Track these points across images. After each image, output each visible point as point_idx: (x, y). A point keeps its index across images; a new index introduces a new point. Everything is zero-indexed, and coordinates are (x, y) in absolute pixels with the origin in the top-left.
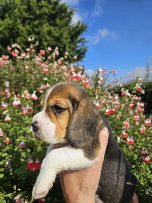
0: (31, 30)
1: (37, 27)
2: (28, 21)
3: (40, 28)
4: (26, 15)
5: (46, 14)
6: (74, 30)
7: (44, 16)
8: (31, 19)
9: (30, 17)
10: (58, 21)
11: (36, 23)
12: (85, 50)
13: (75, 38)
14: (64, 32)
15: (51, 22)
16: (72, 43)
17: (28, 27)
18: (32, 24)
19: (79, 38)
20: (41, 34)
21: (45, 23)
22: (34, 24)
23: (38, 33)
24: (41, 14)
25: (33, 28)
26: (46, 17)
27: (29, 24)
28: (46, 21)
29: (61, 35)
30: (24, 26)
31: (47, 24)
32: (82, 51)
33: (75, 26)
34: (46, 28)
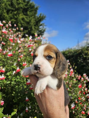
0: (12, 16)
1: (16, 15)
2: (11, 11)
3: (18, 16)
4: (9, 8)
5: (21, 8)
6: (38, 18)
7: (21, 9)
8: (13, 11)
9: (12, 9)
10: (28, 13)
11: (15, 13)
12: (44, 31)
13: (38, 23)
14: (32, 19)
15: (25, 13)
16: (36, 26)
17: (10, 15)
18: (13, 13)
19: (41, 23)
20: (18, 20)
22: (14, 14)
23: (16, 19)
24: (18, 8)
25: (13, 16)
26: (22, 10)
27: (11, 13)
28: (22, 12)
29: (30, 21)
30: (8, 14)
31: (22, 14)
32: (43, 31)
33: (38, 17)
34: (21, 16)
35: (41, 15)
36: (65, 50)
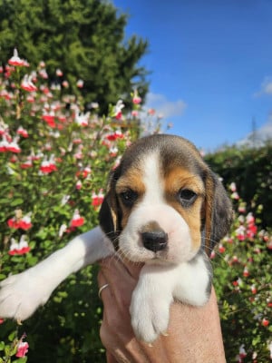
0: (48, 51)
1: (59, 46)
2: (44, 35)
3: (65, 49)
4: (39, 24)
5: (76, 23)
6: (125, 54)
7: (74, 27)
8: (49, 33)
9: (48, 27)
10: (95, 38)
11: (58, 39)
15: (85, 40)
17: (43, 46)
18: (50, 41)
20: (66, 61)
21: (75, 40)
22: (54, 42)
23: (61, 59)
24: (67, 23)
25: (52, 49)
26: (77, 30)
27: (46, 40)
28: (77, 38)
30: (35, 43)
31: (78, 43)
33: (127, 48)
34: (76, 50)
35: (133, 40)
36: (212, 152)
